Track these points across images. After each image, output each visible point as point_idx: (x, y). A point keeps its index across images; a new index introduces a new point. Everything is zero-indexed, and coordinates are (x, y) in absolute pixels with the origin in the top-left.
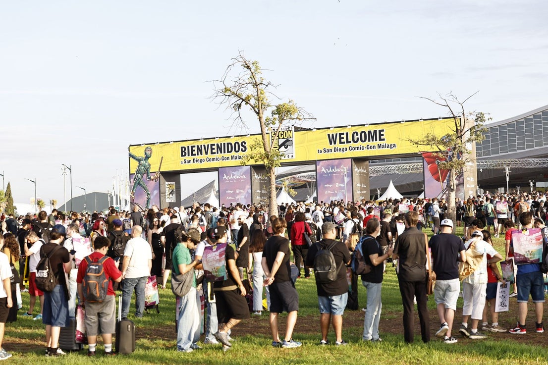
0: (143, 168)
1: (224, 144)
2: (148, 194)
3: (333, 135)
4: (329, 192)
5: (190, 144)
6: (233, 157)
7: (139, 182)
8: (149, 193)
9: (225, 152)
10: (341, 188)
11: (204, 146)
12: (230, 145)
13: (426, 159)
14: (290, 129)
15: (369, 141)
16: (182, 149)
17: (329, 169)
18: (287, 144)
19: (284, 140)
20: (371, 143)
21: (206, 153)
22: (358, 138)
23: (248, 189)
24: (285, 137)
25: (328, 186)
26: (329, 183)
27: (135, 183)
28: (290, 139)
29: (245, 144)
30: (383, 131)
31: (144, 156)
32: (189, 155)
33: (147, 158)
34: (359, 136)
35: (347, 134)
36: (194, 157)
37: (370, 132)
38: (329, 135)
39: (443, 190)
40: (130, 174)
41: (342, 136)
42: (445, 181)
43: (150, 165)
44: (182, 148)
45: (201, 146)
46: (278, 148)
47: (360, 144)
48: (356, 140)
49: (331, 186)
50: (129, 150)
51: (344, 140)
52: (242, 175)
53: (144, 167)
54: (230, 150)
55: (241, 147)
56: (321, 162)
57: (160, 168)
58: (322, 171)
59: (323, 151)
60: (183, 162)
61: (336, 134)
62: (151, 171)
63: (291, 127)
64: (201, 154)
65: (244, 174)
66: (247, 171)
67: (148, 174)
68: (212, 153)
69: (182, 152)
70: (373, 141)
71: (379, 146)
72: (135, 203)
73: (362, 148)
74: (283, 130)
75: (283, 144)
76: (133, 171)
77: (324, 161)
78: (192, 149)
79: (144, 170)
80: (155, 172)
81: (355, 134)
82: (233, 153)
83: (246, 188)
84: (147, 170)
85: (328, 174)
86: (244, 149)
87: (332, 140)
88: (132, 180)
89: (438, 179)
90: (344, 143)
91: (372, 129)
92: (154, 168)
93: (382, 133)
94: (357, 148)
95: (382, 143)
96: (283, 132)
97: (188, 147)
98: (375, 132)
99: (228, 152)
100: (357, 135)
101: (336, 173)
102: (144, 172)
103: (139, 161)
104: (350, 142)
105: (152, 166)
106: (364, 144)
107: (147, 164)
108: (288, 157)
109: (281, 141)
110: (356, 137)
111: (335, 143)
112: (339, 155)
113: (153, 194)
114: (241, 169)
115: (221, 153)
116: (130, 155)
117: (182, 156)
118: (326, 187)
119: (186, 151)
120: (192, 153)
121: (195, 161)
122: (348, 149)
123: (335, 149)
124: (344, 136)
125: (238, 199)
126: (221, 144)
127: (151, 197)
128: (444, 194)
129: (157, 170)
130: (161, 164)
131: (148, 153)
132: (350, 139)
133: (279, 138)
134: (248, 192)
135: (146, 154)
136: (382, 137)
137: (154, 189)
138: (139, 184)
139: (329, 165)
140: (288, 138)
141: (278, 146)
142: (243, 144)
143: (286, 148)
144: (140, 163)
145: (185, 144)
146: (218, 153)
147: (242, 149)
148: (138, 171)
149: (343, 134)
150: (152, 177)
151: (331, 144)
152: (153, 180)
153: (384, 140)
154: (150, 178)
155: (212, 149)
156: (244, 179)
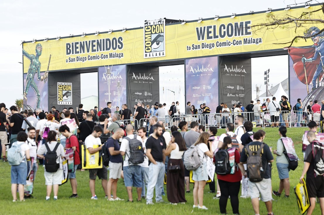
0: (34, 67)
1: (104, 40)
2: (38, 96)
3: (201, 28)
4: (197, 95)
5: (74, 40)
6: (111, 55)
7: (31, 82)
8: (39, 94)
9: (104, 50)
10: (207, 91)
11: (86, 42)
12: (108, 41)
13: (292, 56)
14: (162, 23)
15: (236, 35)
16: (67, 47)
17: (197, 69)
18: (159, 39)
19: (156, 35)
20: (238, 38)
21: (88, 51)
22: (225, 32)
23: (124, 91)
24: (157, 32)
25: (195, 88)
26: (197, 85)
27: (28, 83)
28: (161, 34)
29: (122, 40)
30: (249, 22)
31: (35, 54)
32: (73, 53)
33: (38, 55)
34: (226, 30)
35: (215, 26)
36: (77, 55)
37: (236, 24)
38: (197, 29)
39: (309, 94)
40: (24, 74)
41: (210, 30)
42: (311, 83)
43: (40, 64)
44: (67, 44)
45: (84, 42)
46: (150, 45)
47: (226, 39)
48: (223, 34)
49: (198, 88)
50: (23, 48)
51: (211, 35)
52: (119, 76)
53: (36, 66)
54: (108, 47)
55: (118, 44)
56: (190, 60)
57: (48, 67)
58: (191, 71)
59: (191, 47)
60: (68, 60)
61: (205, 28)
62: (41, 70)
63: (162, 20)
64: (84, 52)
65: (121, 74)
66: (123, 70)
67: (38, 74)
68: (93, 51)
69: (67, 49)
70: (239, 35)
71: (245, 41)
72: (28, 106)
73: (228, 44)
74: (155, 24)
75: (155, 40)
76: (26, 71)
77: (193, 59)
78: (76, 46)
79: (35, 69)
80: (44, 72)
81: (222, 27)
82: (111, 51)
83: (122, 91)
84: (38, 69)
85: (195, 74)
86: (120, 46)
87: (200, 34)
88: (25, 80)
89: (303, 81)
90: (211, 38)
91: (239, 20)
92: (44, 68)
93: (248, 25)
94: (224, 44)
95: (248, 37)
96: (156, 25)
97: (73, 44)
98: (242, 23)
99: (107, 49)
100: (224, 28)
101: (203, 73)
102: (35, 72)
103: (31, 59)
104: (217, 37)
105: (42, 65)
106: (231, 39)
107: (37, 63)
108: (160, 55)
109: (154, 36)
110: (223, 30)
111: (203, 39)
112: (206, 52)
113: (42, 95)
114: (118, 68)
115: (101, 50)
116: (24, 53)
117: (68, 54)
118: (194, 89)
119: (71, 48)
120: (76, 50)
121: (78, 59)
122: (215, 45)
123: (204, 46)
124: (211, 30)
125: (115, 102)
126: (101, 40)
127: (41, 99)
128: (310, 98)
129: (46, 70)
130: (49, 63)
131: (39, 50)
132: (217, 34)
133: (152, 34)
134: (123, 95)
135: (37, 51)
136: (249, 31)
137: (43, 91)
138: (31, 85)
139: (197, 64)
140: (159, 33)
141: (150, 42)
142: (120, 40)
143: (158, 44)
144: (31, 62)
145: (70, 41)
146: (98, 51)
147: (119, 46)
148: (30, 70)
149: (211, 27)
150: (42, 77)
151: (199, 39)
152: (42, 80)
153: (250, 33)
154: (40, 78)
155: (93, 46)
156: (120, 80)
